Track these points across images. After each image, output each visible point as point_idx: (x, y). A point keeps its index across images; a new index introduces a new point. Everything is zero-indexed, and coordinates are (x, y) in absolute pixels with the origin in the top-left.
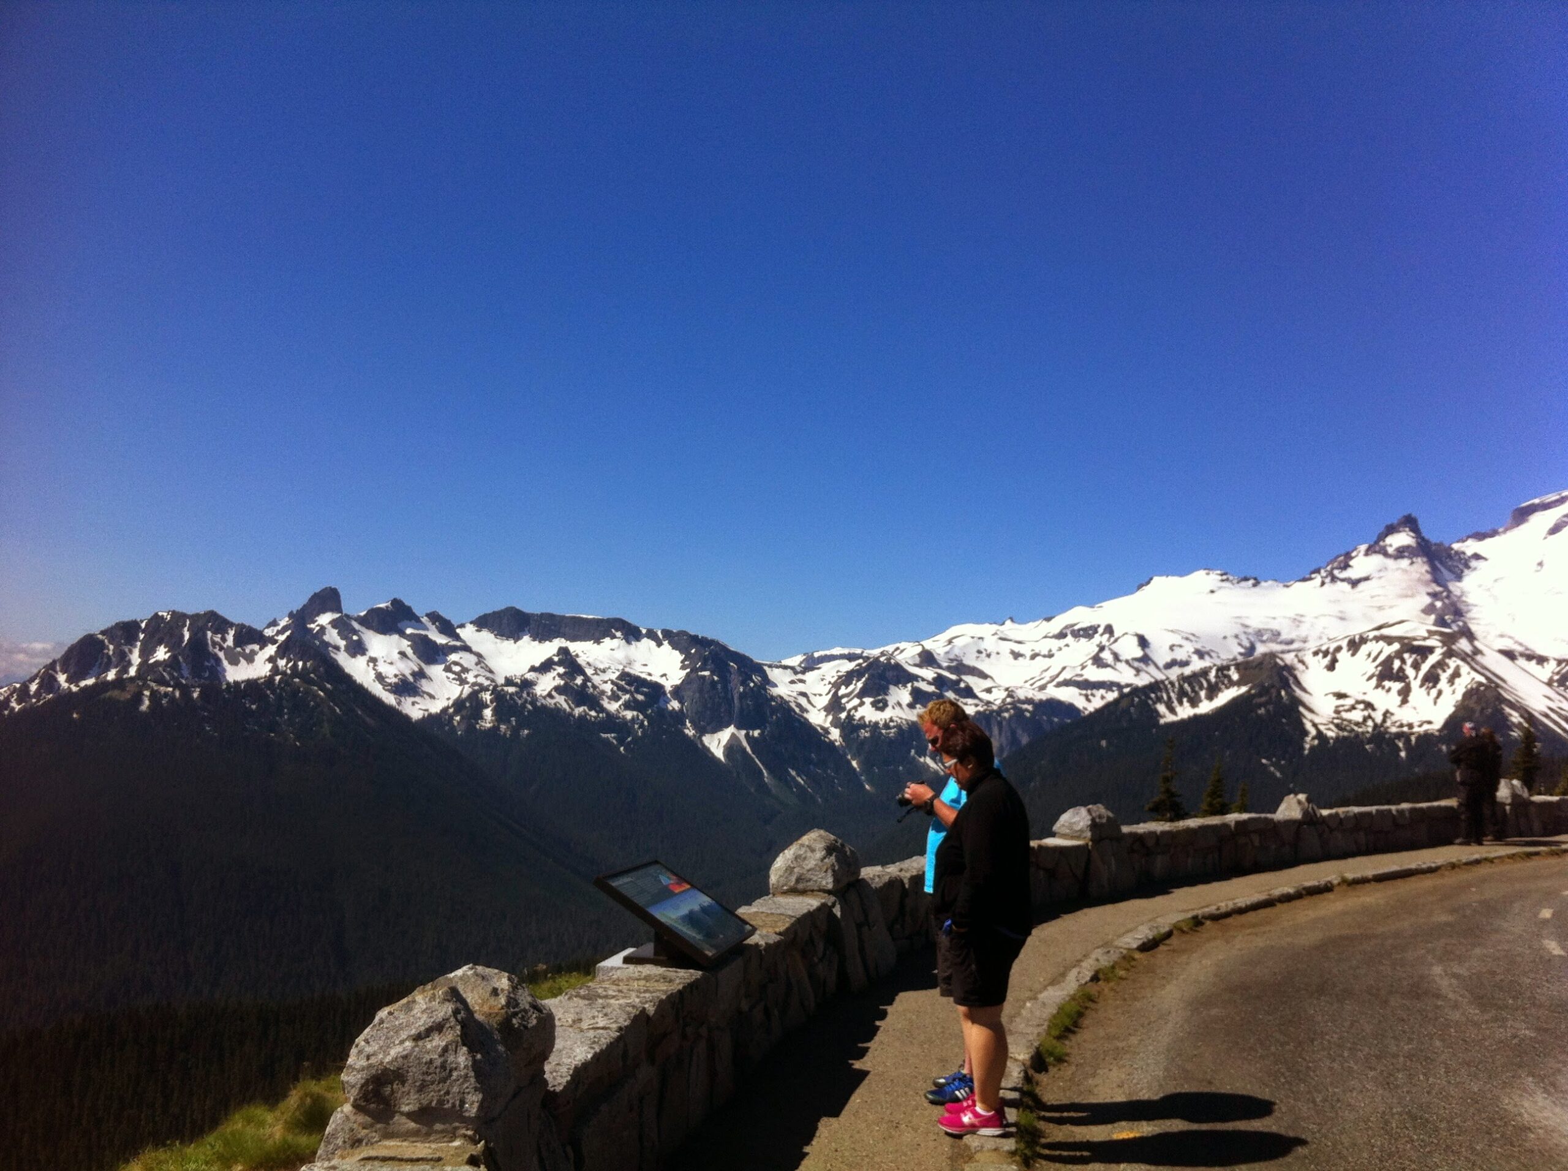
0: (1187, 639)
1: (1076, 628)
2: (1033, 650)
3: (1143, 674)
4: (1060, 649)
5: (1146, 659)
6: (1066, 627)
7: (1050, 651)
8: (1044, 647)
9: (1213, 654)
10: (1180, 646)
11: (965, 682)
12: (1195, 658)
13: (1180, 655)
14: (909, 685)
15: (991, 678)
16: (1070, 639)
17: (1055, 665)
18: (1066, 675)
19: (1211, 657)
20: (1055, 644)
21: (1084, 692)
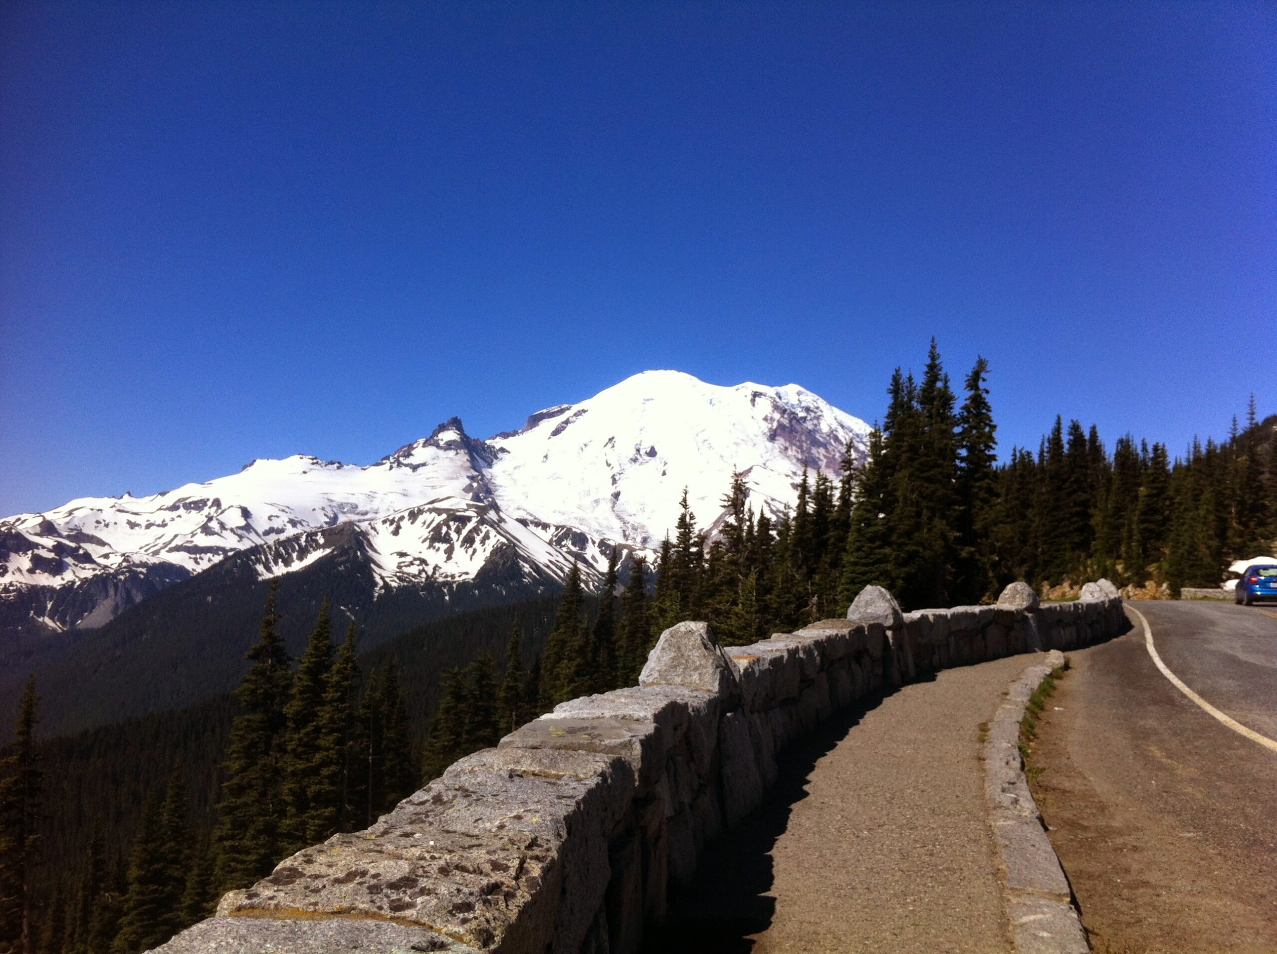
0: (283, 511)
1: (188, 501)
2: (148, 521)
3: (245, 540)
4: (173, 519)
5: (248, 528)
6: (179, 501)
7: (164, 521)
8: (158, 518)
9: (304, 523)
10: (278, 517)
11: (83, 549)
12: (289, 526)
13: (277, 524)
14: (30, 553)
15: (109, 545)
16: (182, 511)
17: (168, 533)
18: (178, 542)
19: (302, 525)
20: (168, 515)
21: (193, 556)
